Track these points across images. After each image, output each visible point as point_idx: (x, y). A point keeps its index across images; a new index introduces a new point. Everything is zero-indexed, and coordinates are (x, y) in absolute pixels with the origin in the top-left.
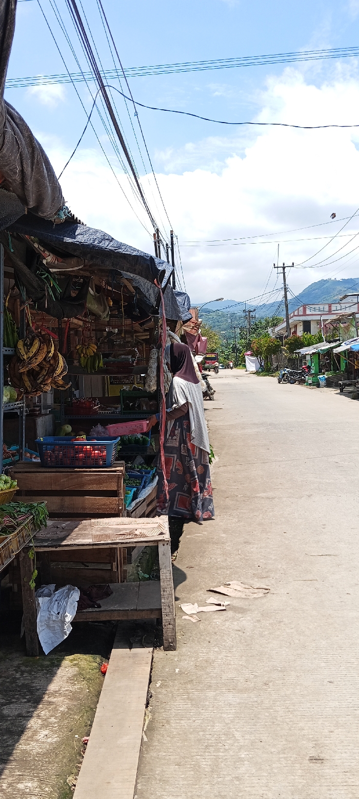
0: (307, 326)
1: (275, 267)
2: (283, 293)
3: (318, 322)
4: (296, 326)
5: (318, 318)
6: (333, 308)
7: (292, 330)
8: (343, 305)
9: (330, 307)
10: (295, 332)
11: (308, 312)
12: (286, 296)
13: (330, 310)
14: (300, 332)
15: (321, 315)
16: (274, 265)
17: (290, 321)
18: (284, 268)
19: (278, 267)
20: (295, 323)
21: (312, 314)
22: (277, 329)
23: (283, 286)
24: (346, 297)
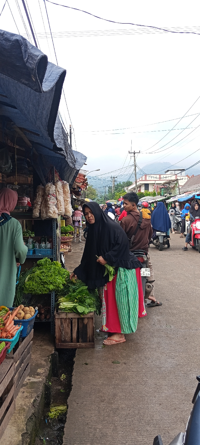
0: (147, 186)
1: (129, 153)
2: (134, 167)
3: (153, 184)
4: (140, 187)
5: (154, 182)
6: (162, 176)
7: (139, 189)
8: (167, 176)
9: (160, 176)
10: (140, 190)
11: (148, 179)
12: (135, 170)
13: (160, 178)
14: (143, 190)
15: (155, 181)
16: (129, 152)
17: (138, 184)
18: (134, 153)
19: (131, 153)
20: (140, 185)
21: (150, 180)
22: (130, 188)
23: (133, 164)
24: (168, 171)
